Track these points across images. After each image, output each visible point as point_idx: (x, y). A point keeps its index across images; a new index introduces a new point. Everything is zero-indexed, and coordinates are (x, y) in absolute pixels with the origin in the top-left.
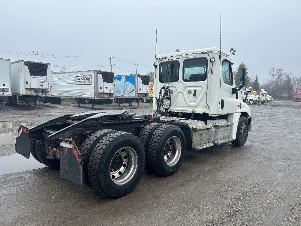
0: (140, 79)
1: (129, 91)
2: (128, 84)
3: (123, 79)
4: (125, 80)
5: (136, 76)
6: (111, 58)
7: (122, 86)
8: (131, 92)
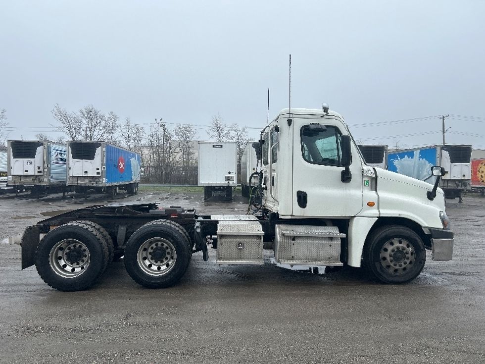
0: (446, 154)
1: (425, 176)
2: (425, 164)
3: (417, 154)
4: (420, 157)
5: (438, 149)
6: (443, 117)
7: (414, 168)
8: (429, 178)
